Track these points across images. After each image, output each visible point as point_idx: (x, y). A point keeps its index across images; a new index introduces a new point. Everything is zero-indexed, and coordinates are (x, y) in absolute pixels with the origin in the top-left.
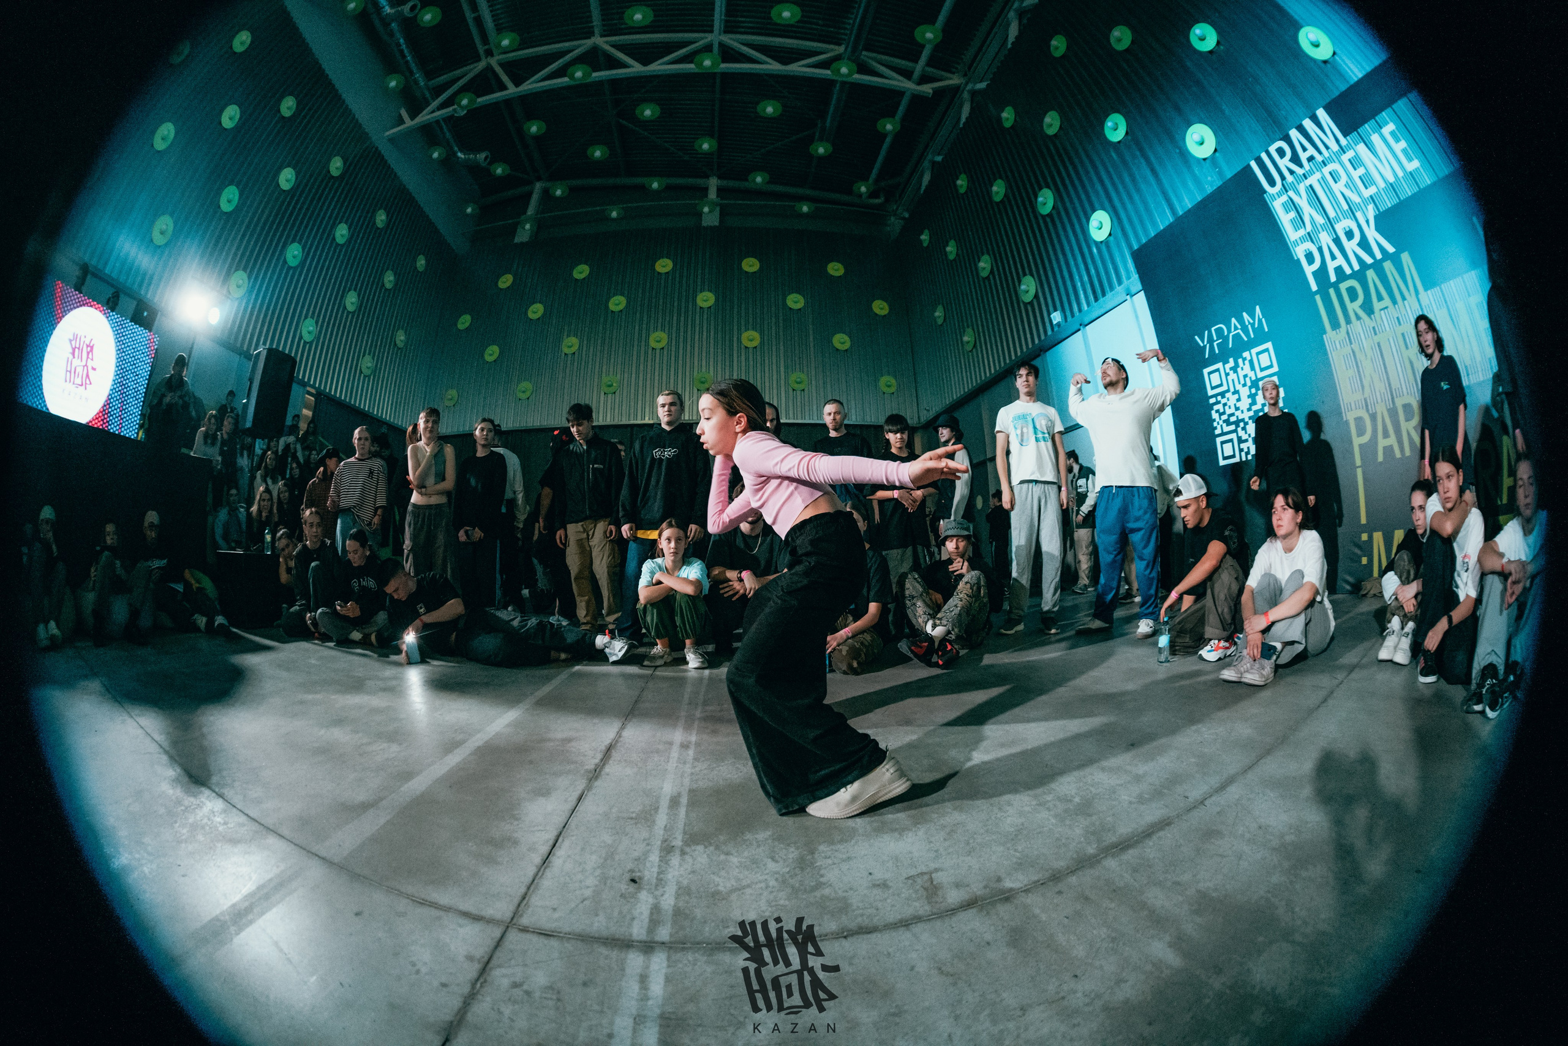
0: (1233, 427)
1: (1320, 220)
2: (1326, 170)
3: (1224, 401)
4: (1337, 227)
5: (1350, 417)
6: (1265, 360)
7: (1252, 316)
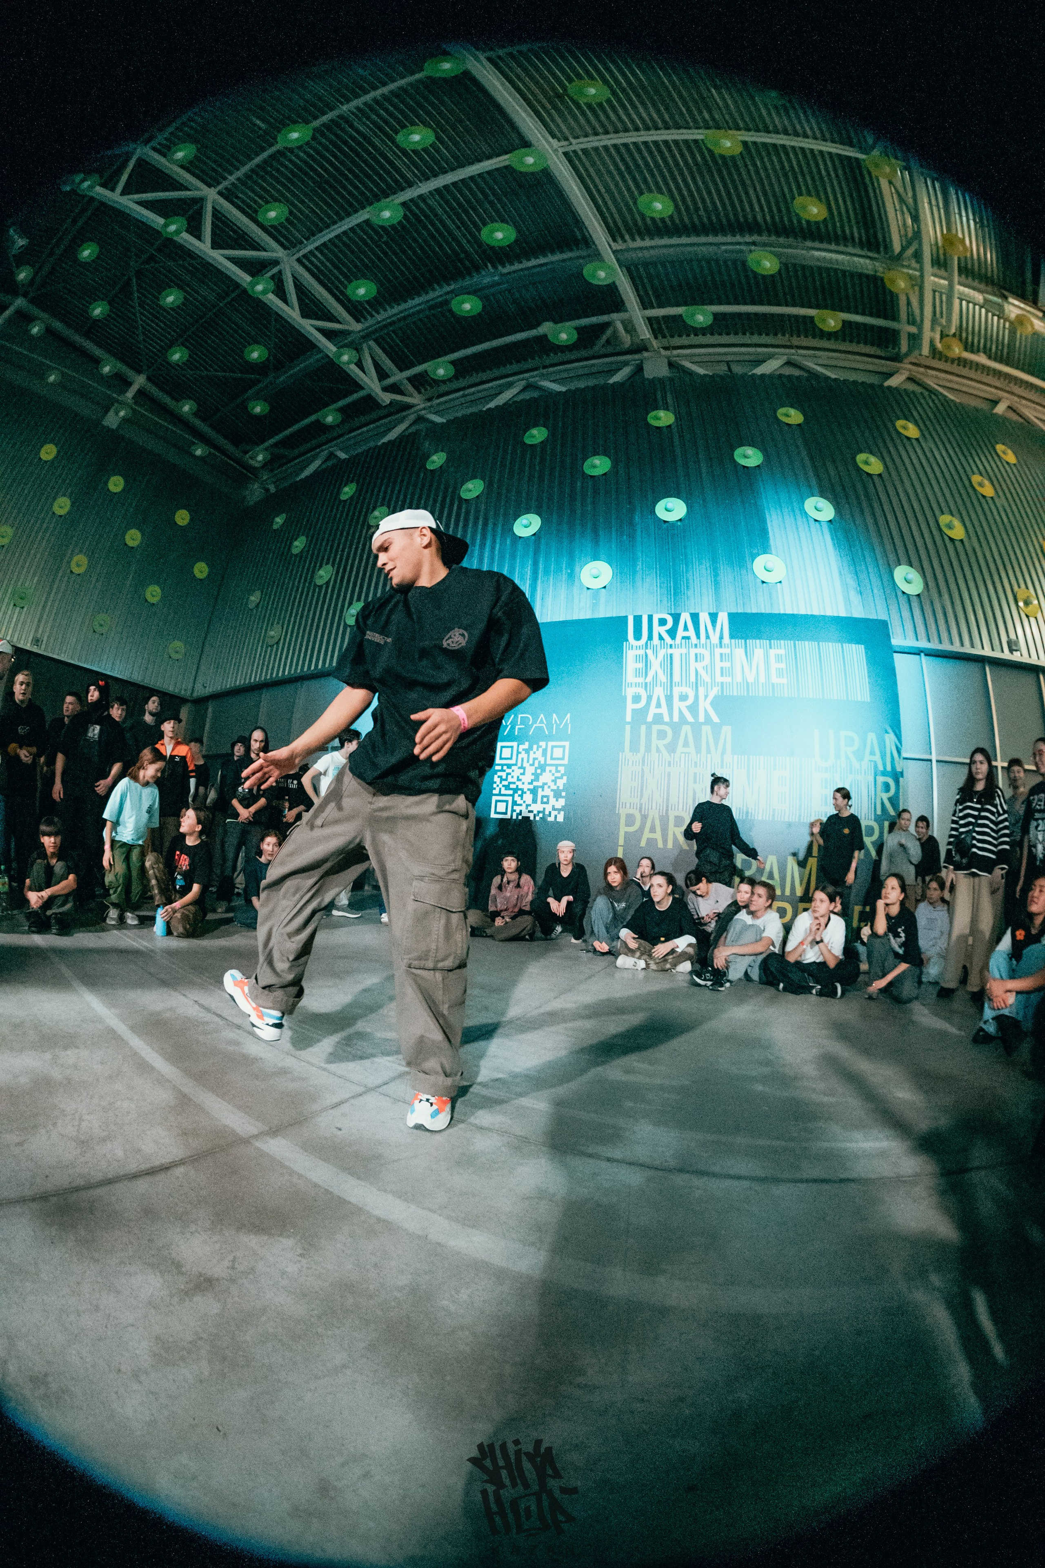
0: (511, 792)
1: (662, 678)
2: (693, 651)
3: (508, 771)
4: (676, 689)
5: (623, 811)
6: (558, 753)
7: (561, 718)
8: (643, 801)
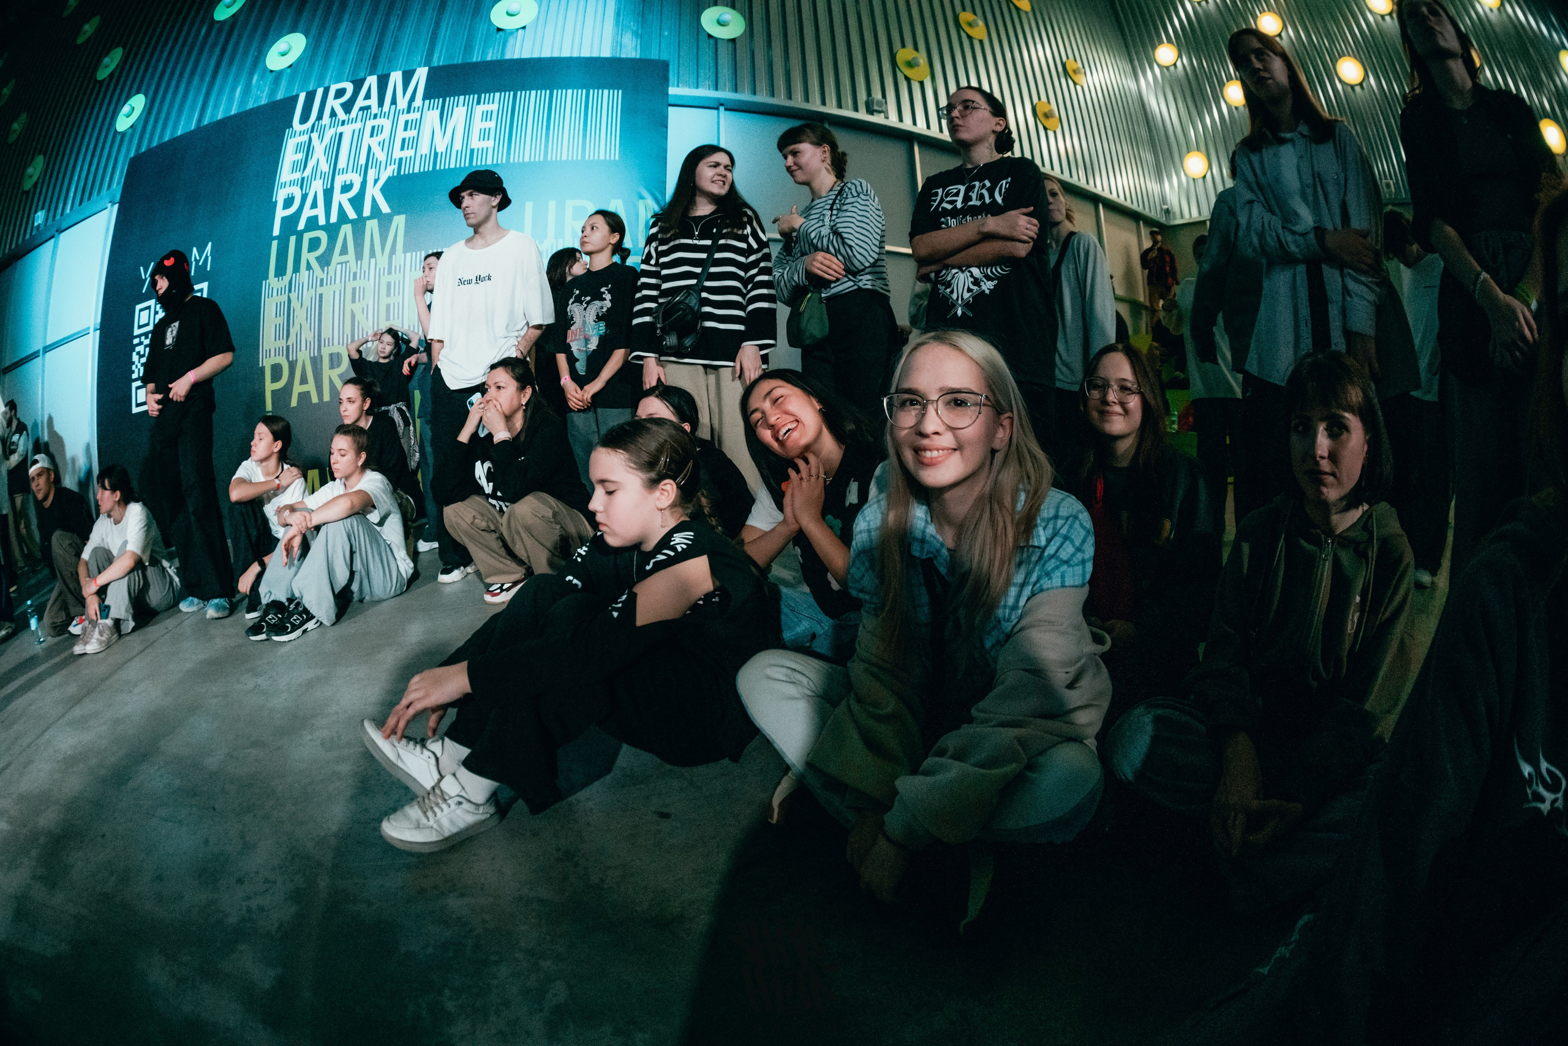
1: (324, 167)
2: (370, 124)
4: (337, 177)
5: (267, 363)
7: (202, 251)
8: (290, 343)
